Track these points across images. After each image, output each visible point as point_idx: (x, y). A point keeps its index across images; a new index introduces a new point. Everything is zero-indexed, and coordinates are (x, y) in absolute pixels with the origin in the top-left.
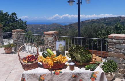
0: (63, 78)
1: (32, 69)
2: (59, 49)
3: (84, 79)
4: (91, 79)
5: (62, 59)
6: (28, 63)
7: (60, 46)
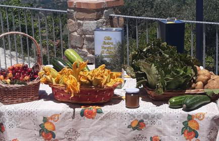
0: (106, 128)
1: (22, 102)
2: (103, 52)
3: (164, 135)
4: (182, 134)
5: (106, 77)
6: (11, 83)
7: (105, 43)
